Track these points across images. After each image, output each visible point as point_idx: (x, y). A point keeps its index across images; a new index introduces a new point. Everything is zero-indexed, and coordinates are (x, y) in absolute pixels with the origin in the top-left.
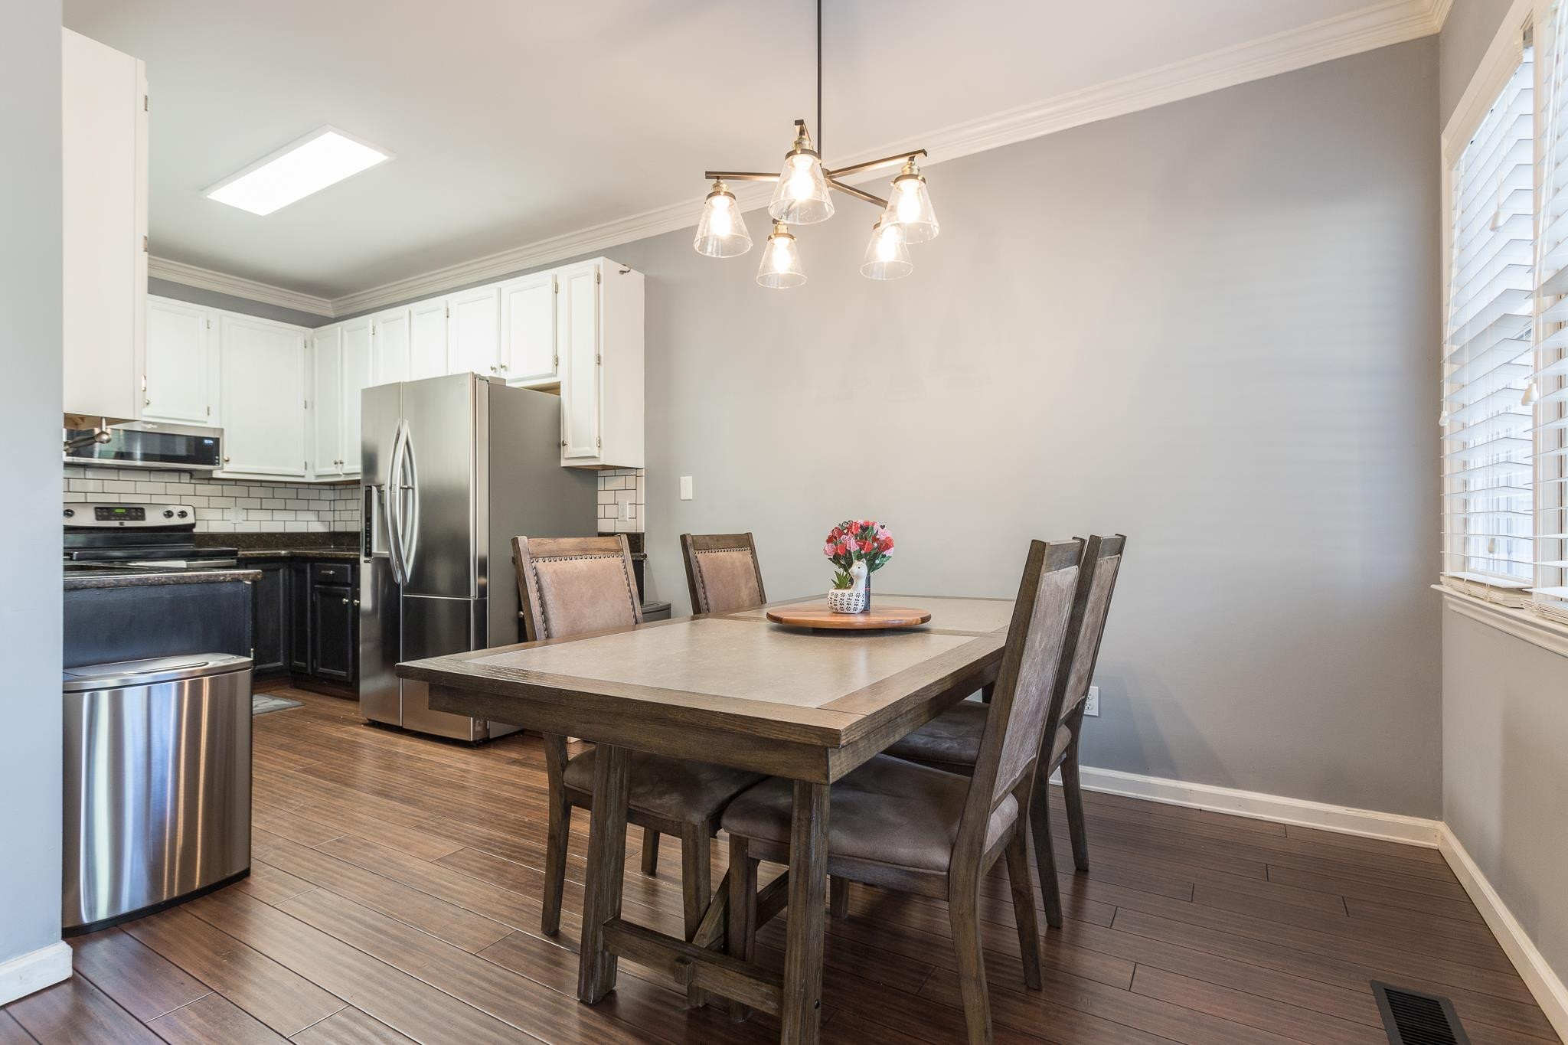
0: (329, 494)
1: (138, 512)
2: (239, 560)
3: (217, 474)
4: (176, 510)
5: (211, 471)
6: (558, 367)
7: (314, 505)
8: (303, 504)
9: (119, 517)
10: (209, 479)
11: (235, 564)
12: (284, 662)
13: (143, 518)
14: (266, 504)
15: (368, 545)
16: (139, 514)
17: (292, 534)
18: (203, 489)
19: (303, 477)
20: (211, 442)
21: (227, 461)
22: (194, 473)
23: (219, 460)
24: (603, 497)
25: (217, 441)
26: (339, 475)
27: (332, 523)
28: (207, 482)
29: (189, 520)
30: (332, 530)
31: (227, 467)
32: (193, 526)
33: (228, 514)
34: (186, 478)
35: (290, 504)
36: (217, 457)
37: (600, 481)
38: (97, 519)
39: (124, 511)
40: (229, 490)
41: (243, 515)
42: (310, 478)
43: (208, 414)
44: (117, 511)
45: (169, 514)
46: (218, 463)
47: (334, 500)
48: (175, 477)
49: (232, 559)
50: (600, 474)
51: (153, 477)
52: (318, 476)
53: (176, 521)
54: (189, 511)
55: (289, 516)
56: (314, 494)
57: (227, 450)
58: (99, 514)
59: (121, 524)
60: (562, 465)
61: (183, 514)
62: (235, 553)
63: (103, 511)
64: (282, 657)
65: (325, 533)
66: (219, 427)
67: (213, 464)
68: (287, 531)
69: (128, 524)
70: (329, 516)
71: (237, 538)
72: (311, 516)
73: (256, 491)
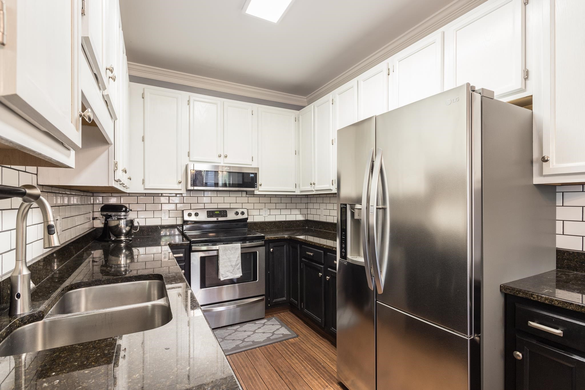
0: (305, 200)
1: (223, 213)
2: (265, 241)
3: (256, 192)
4: (240, 211)
5: (254, 191)
6: (528, 82)
7: (299, 206)
8: (294, 206)
9: (217, 216)
10: (252, 194)
11: (264, 244)
12: (287, 298)
13: (226, 216)
14: (278, 206)
15: (343, 250)
16: (225, 214)
17: (289, 221)
18: (252, 199)
19: (294, 192)
20: (253, 175)
21: (261, 185)
22: (247, 192)
23: (257, 185)
24: (561, 213)
25: (256, 174)
26: (312, 191)
27: (306, 215)
28: (253, 196)
29: (245, 216)
30: (306, 219)
31: (260, 188)
32: (247, 219)
33: (262, 212)
34: (244, 194)
35: (289, 206)
36: (256, 184)
37: (559, 196)
38: (208, 217)
39: (218, 212)
40: (262, 200)
41: (268, 212)
42: (298, 193)
43: (253, 161)
44: (216, 212)
45: (237, 213)
46: (257, 187)
47: (307, 203)
48: (239, 194)
49: (262, 241)
50: (558, 189)
51: (232, 194)
52: (302, 191)
53: (240, 217)
54: (245, 211)
55: (288, 212)
56: (298, 200)
57: (261, 180)
58: (209, 214)
59: (217, 219)
60: (534, 183)
61: (243, 213)
62: (263, 237)
63: (210, 214)
64: (285, 295)
65: (303, 220)
66: (257, 167)
67: (254, 187)
68: (287, 220)
69: (220, 219)
70: (305, 211)
71: (266, 224)
72: (297, 212)
73: (274, 200)
